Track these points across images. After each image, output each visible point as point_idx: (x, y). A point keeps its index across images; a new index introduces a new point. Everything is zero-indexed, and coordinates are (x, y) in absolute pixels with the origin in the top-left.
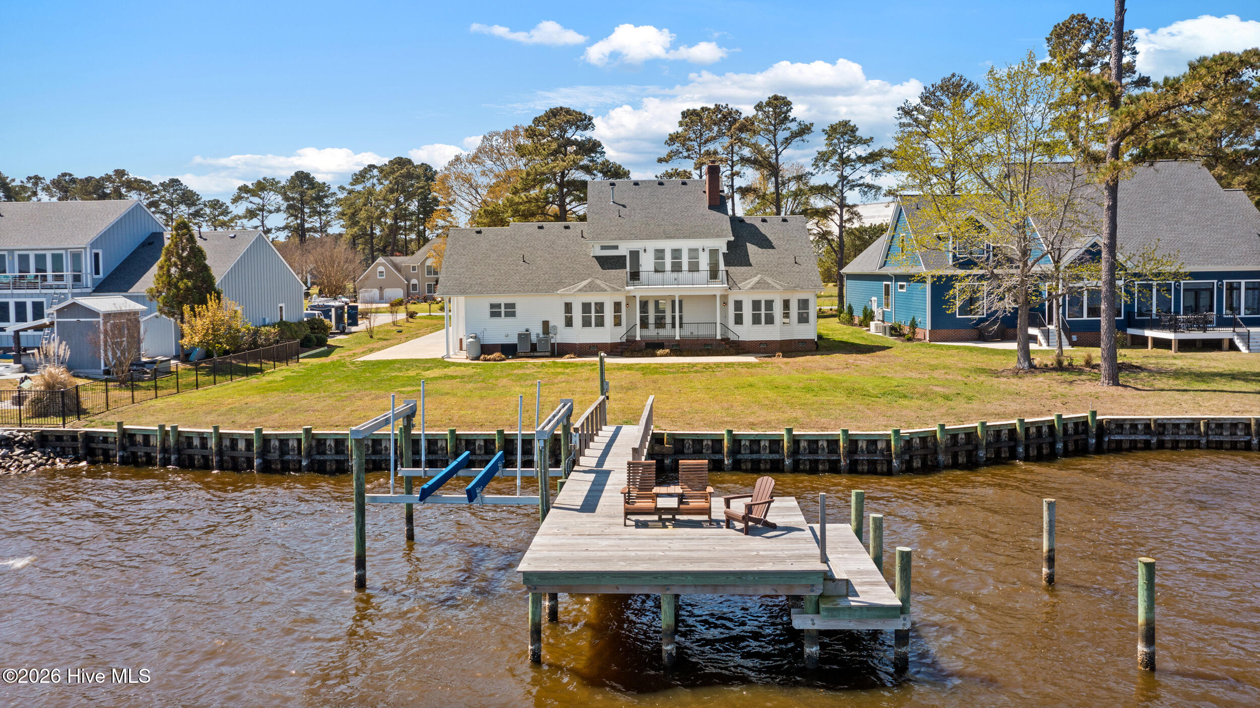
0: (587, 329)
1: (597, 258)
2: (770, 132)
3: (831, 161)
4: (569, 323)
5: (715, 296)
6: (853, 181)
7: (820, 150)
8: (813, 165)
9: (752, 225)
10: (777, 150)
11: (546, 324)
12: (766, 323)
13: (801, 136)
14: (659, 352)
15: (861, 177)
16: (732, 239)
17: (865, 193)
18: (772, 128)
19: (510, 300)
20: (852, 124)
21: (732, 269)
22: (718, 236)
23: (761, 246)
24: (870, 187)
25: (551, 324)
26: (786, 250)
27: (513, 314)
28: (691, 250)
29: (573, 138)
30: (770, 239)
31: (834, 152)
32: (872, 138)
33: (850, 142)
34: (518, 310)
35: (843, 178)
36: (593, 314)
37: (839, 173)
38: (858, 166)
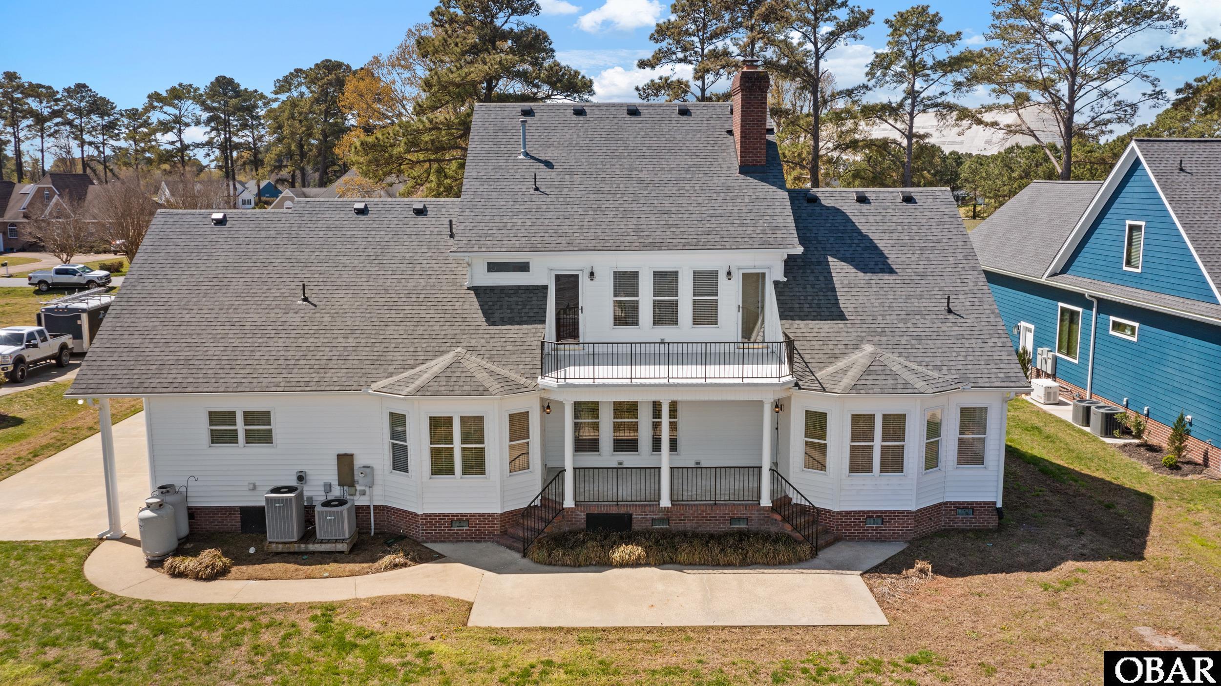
0: (443, 480)
1: (479, 291)
2: (807, 22)
3: (894, 67)
4: (400, 462)
5: (761, 403)
6: (929, 98)
7: (879, 51)
8: (867, 74)
9: (837, 211)
10: (817, 49)
11: (345, 461)
12: (884, 469)
13: (852, 30)
14: (621, 552)
15: (942, 94)
16: (799, 250)
17: (943, 117)
18: (810, 16)
19: (256, 403)
20: (931, 11)
21: (801, 328)
22: (765, 244)
23: (863, 267)
24: (951, 107)
25: (359, 462)
26: (923, 276)
27: (266, 437)
28: (698, 276)
29: (506, 27)
30: (880, 246)
31: (900, 55)
32: (959, 34)
33: (927, 39)
34: (277, 426)
35: (912, 94)
36: (457, 445)
37: (905, 85)
38: (935, 76)
